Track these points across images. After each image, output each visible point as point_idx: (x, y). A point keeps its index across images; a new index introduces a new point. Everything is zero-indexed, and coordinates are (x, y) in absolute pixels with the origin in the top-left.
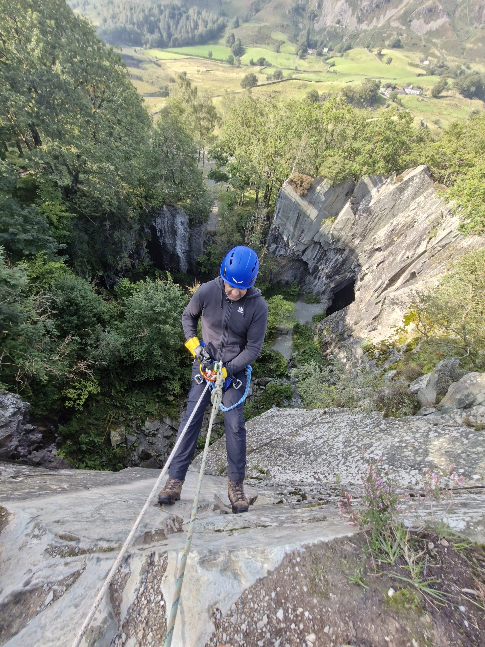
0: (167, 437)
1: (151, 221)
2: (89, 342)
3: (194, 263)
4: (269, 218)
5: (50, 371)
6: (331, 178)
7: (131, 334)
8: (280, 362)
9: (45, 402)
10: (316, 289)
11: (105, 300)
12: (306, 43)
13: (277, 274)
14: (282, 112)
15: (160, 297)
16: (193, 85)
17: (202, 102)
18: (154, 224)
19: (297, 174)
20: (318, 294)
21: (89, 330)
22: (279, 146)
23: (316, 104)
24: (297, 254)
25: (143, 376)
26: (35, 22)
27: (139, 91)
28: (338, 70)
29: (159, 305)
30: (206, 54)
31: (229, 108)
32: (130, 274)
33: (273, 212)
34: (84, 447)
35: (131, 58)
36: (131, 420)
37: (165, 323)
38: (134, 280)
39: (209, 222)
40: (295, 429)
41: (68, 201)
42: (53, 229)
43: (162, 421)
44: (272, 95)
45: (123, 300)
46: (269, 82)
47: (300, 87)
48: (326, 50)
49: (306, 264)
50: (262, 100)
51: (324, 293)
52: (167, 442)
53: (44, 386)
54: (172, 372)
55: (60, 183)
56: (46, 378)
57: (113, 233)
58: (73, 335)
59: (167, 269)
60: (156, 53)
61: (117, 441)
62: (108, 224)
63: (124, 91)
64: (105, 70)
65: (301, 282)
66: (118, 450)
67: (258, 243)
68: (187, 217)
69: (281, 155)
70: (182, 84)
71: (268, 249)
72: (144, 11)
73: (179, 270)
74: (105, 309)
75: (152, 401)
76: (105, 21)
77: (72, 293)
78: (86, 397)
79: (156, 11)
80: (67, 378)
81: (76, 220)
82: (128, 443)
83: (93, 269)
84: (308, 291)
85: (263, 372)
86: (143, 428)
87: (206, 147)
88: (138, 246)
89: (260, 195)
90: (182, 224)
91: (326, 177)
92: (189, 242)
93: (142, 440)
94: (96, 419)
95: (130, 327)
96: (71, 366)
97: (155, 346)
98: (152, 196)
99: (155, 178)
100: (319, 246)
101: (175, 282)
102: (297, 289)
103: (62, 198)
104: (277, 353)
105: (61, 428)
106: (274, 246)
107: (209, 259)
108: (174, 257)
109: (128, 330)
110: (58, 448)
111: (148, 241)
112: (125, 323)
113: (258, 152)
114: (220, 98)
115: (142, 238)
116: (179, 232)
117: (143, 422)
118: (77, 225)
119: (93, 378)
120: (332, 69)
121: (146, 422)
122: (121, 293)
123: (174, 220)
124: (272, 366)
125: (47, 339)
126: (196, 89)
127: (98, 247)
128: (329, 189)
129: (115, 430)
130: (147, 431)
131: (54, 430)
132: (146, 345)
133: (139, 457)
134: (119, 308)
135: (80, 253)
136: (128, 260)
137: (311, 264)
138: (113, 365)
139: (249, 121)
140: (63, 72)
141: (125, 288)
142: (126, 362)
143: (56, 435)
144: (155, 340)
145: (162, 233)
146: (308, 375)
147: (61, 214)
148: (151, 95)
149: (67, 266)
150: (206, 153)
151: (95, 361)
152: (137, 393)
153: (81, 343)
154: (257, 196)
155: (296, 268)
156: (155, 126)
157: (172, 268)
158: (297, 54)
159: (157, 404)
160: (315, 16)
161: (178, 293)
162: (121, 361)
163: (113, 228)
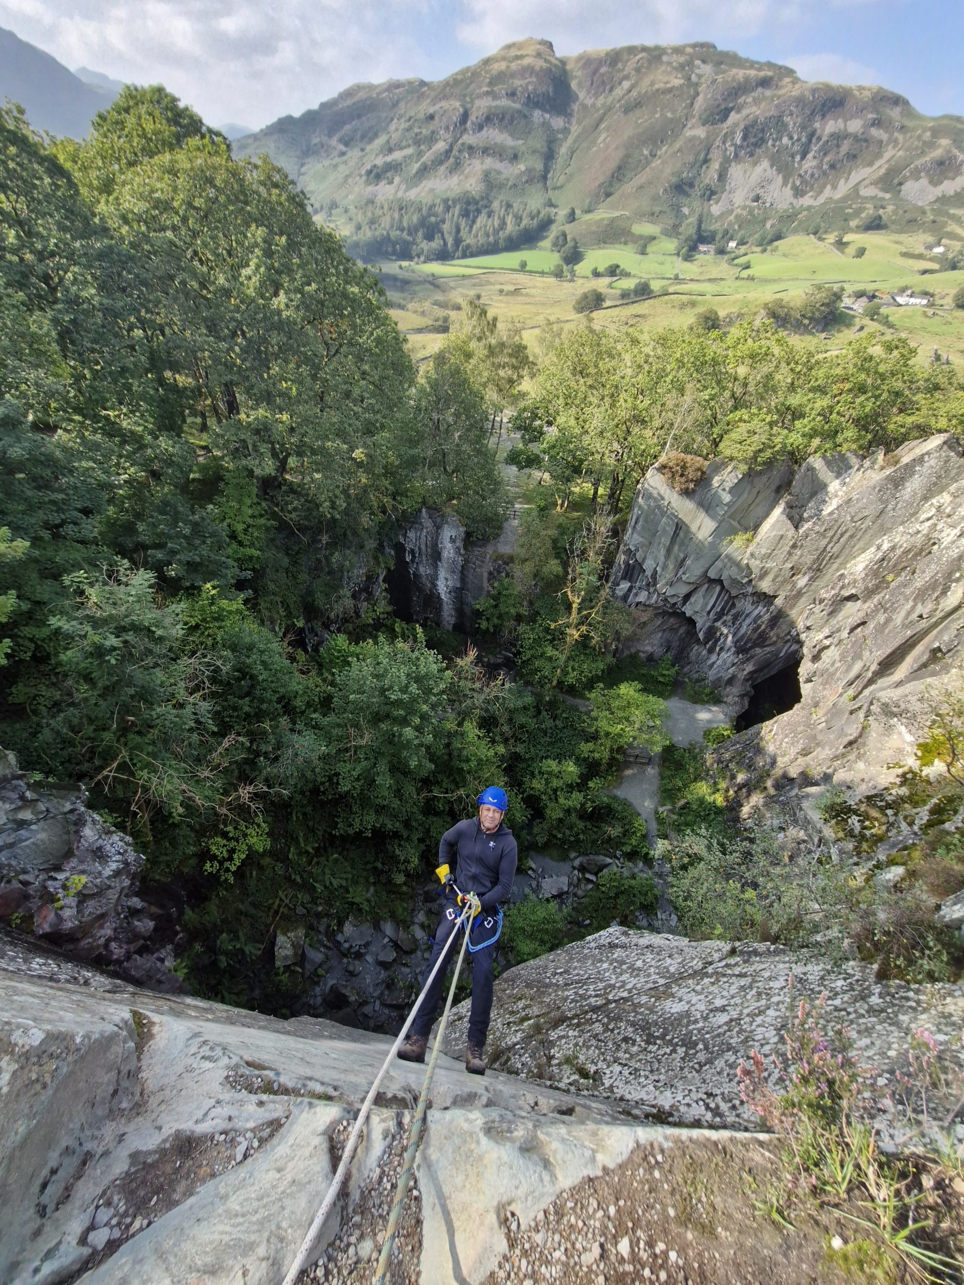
0: (384, 965)
1: (397, 535)
2: (263, 748)
3: (467, 610)
4: (616, 532)
5: (190, 798)
6: (744, 461)
7: (340, 739)
8: (630, 823)
9: (168, 858)
10: (712, 675)
11: (303, 672)
12: (695, 237)
13: (630, 639)
14: (647, 350)
15: (399, 673)
16: (490, 316)
17: (505, 339)
18: (402, 540)
19: (673, 454)
20: (717, 683)
21: (266, 725)
22: (641, 406)
23: (714, 334)
24: (672, 601)
25: (351, 825)
26: (259, 240)
27: (401, 327)
28: (756, 275)
29: (396, 688)
30: (516, 264)
31: (551, 346)
32: (351, 628)
33: (624, 523)
34: (223, 962)
35: (395, 278)
36: (319, 916)
37: (404, 722)
38: (357, 637)
39: (502, 539)
40: (662, 981)
41: (265, 499)
42: (234, 545)
43: (377, 927)
44: (631, 322)
45: (333, 674)
46: (625, 302)
47: (683, 306)
48: (732, 244)
49: (691, 622)
50: (612, 331)
51: (731, 681)
52: (383, 974)
53: (174, 826)
54: (407, 824)
55: (258, 472)
56: (181, 810)
57: (332, 554)
58: (239, 734)
59: (417, 621)
60: (435, 268)
61: (286, 958)
62: (325, 539)
63: (378, 328)
64: (353, 301)
65: (681, 658)
66: (284, 978)
67: (593, 578)
68: (462, 529)
69: (643, 422)
70: (473, 314)
71: (613, 591)
72: (420, 210)
73: (438, 624)
74: (300, 688)
75: (362, 880)
76: (359, 228)
77: (248, 657)
78: (243, 856)
79: (440, 209)
80: (216, 814)
81: (273, 531)
82: (308, 966)
83: (289, 616)
84: (696, 676)
85: (594, 842)
86: (340, 938)
87: (505, 411)
88: (371, 578)
89: (601, 491)
90: (453, 540)
91: (732, 459)
92: (462, 572)
93: (334, 962)
94: (253, 904)
95: (339, 725)
96: (226, 793)
97: (383, 766)
98: (404, 494)
99: (412, 463)
100: (718, 588)
101: (430, 646)
102: (673, 671)
103: (257, 495)
104: (626, 804)
105: (189, 914)
106: (625, 585)
107: (496, 606)
108: (432, 600)
109: (335, 732)
110: (176, 956)
111: (389, 569)
112: (331, 718)
113: (601, 417)
114: (537, 331)
115: (379, 563)
116: (445, 554)
117: (340, 924)
118: (273, 540)
119: (260, 819)
120: (745, 273)
121: (347, 924)
122: (331, 661)
123: (438, 534)
124: (614, 831)
125: (195, 737)
126: (495, 319)
127: (303, 577)
128: (740, 480)
129: (285, 934)
130: (346, 945)
131: (175, 915)
132: (364, 763)
133: (324, 1000)
134: (324, 688)
135: (272, 586)
136: (349, 602)
137: (702, 623)
138: (298, 797)
139: (586, 366)
140: (287, 306)
141: (339, 651)
142: (324, 793)
143: (178, 928)
144: (383, 754)
145: (414, 556)
146: (696, 859)
147: (250, 521)
148: (420, 331)
149: (248, 609)
150: (505, 420)
151: (269, 787)
152: (336, 860)
153: (249, 750)
154: (596, 492)
155: (671, 629)
156: (421, 380)
157: (426, 619)
158: (678, 254)
159: (372, 889)
160: (713, 193)
161: (434, 668)
162: (315, 791)
163: (333, 545)
